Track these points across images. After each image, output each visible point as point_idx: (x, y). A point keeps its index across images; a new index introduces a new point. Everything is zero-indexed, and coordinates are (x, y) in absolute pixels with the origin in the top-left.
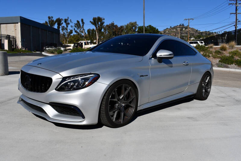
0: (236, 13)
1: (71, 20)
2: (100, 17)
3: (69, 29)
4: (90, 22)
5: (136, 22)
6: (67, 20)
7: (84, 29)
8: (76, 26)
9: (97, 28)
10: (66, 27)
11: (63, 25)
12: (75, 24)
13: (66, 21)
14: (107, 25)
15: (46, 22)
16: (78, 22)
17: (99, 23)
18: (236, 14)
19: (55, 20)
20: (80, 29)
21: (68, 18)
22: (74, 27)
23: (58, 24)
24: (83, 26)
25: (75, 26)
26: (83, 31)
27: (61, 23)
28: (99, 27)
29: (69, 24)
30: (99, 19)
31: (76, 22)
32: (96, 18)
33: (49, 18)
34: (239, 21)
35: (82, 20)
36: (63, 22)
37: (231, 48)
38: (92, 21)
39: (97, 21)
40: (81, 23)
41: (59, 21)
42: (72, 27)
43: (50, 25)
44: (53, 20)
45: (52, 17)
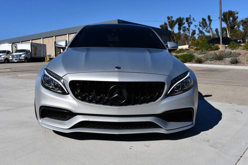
1: (193, 18)
2: (231, 11)
3: (192, 30)
6: (190, 18)
7: (211, 28)
8: (201, 25)
9: (228, 25)
10: (187, 27)
11: (184, 25)
12: (200, 22)
13: (187, 20)
14: (242, 21)
15: (165, 24)
16: (204, 20)
17: (231, 19)
19: (175, 20)
20: (207, 29)
21: (190, 16)
22: (198, 26)
23: (179, 25)
24: (210, 24)
25: (200, 25)
26: (210, 30)
27: (183, 23)
28: (230, 23)
29: (191, 23)
30: (231, 14)
31: (201, 21)
32: (227, 12)
33: (169, 18)
35: (209, 17)
36: (185, 21)
39: (228, 17)
40: (207, 21)
41: (180, 22)
42: (195, 27)
43: (170, 26)
44: (173, 20)
45: (172, 17)
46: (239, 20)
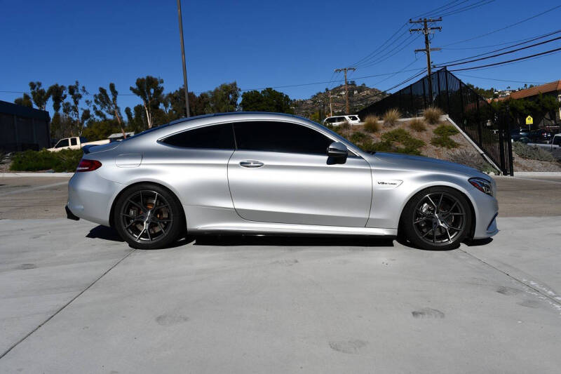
0: (427, 50)
1: (84, 87)
2: (152, 78)
3: (82, 109)
4: (131, 89)
5: (235, 84)
6: (76, 87)
7: (117, 107)
8: (98, 100)
9: (146, 102)
10: (72, 104)
11: (65, 101)
12: (95, 96)
13: (72, 90)
14: (170, 95)
15: (26, 97)
16: (102, 91)
17: (152, 91)
18: (428, 52)
19: (46, 90)
20: (109, 108)
21: (77, 82)
22: (94, 103)
23: (54, 99)
24: (115, 99)
25: (96, 101)
26: (116, 111)
27: (63, 96)
28: (151, 99)
29: (80, 97)
30: (151, 82)
31: (98, 93)
32: (143, 79)
33: (32, 85)
34: (434, 67)
35: (112, 87)
36: (66, 92)
37: (390, 125)
38: (135, 87)
39: (146, 87)
40: (109, 93)
41: (57, 93)
42: (88, 104)
43: (35, 101)
44: (42, 90)
45: (40, 84)
46: (165, 93)
